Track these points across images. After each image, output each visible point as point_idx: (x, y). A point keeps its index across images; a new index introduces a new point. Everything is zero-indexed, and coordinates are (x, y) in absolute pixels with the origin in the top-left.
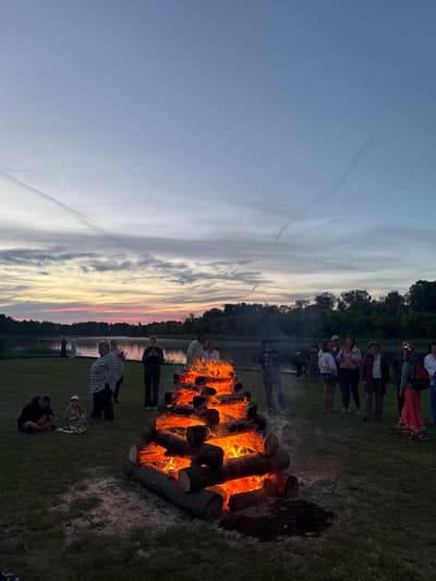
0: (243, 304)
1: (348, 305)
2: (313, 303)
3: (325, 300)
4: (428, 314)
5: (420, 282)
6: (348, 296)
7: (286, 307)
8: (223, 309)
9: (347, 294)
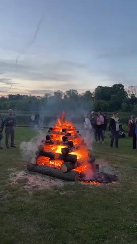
0: (18, 95)
1: (68, 97)
2: (53, 95)
3: (58, 94)
4: (102, 101)
5: (99, 87)
6: (69, 92)
7: (39, 97)
8: (8, 97)
9: (68, 91)
